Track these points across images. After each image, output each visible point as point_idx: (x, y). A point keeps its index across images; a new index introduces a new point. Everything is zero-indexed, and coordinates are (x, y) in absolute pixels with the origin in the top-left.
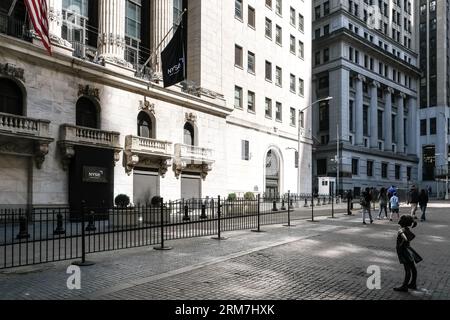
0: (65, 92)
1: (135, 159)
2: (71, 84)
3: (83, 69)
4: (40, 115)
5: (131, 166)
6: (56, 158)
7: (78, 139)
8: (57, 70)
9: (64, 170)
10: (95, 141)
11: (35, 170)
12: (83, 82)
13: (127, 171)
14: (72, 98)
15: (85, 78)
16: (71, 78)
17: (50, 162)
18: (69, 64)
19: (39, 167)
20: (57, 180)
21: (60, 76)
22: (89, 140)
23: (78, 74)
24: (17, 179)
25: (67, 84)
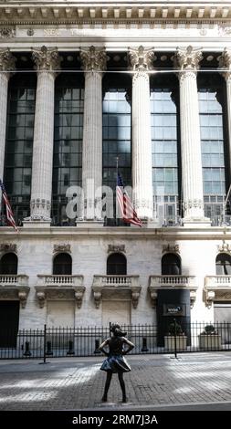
0: (153, 252)
1: (212, 295)
2: (157, 246)
3: (164, 233)
4: (135, 273)
5: (209, 301)
6: (147, 300)
7: (161, 285)
8: (147, 239)
9: (153, 308)
10: (174, 285)
11: (133, 310)
12: (166, 243)
13: (207, 305)
14: (158, 256)
15: (168, 239)
16: (157, 242)
17: (143, 304)
18: (154, 233)
19: (135, 308)
20: (147, 316)
21: (149, 242)
22: (169, 284)
23: (162, 238)
24: (123, 317)
25: (153, 247)
